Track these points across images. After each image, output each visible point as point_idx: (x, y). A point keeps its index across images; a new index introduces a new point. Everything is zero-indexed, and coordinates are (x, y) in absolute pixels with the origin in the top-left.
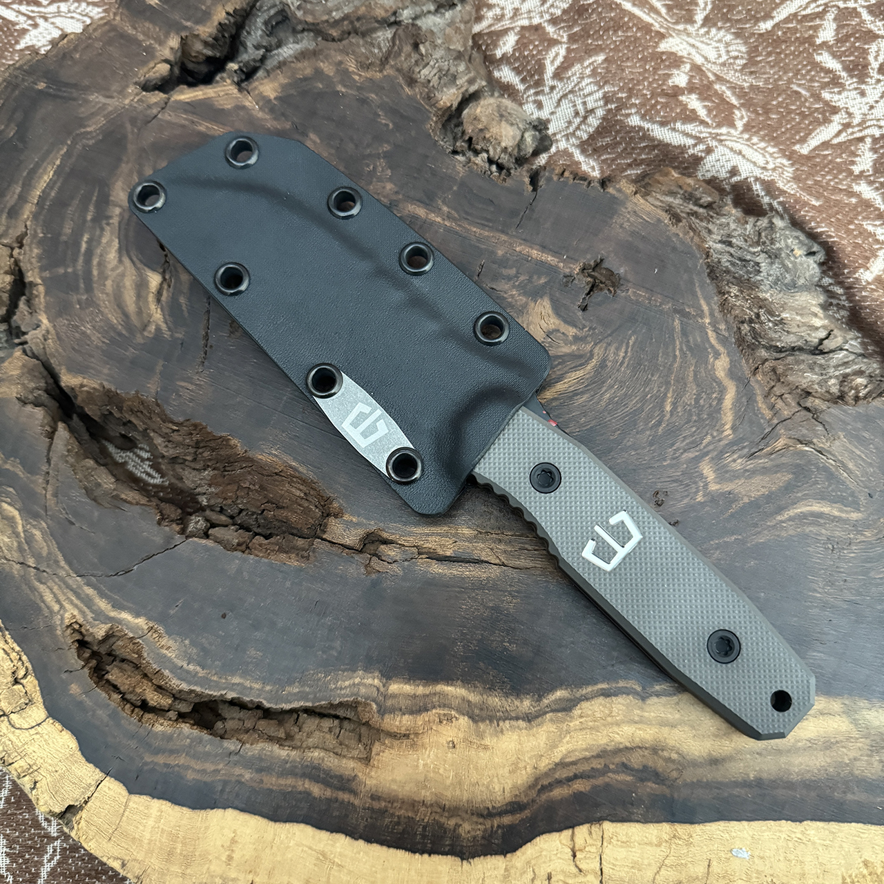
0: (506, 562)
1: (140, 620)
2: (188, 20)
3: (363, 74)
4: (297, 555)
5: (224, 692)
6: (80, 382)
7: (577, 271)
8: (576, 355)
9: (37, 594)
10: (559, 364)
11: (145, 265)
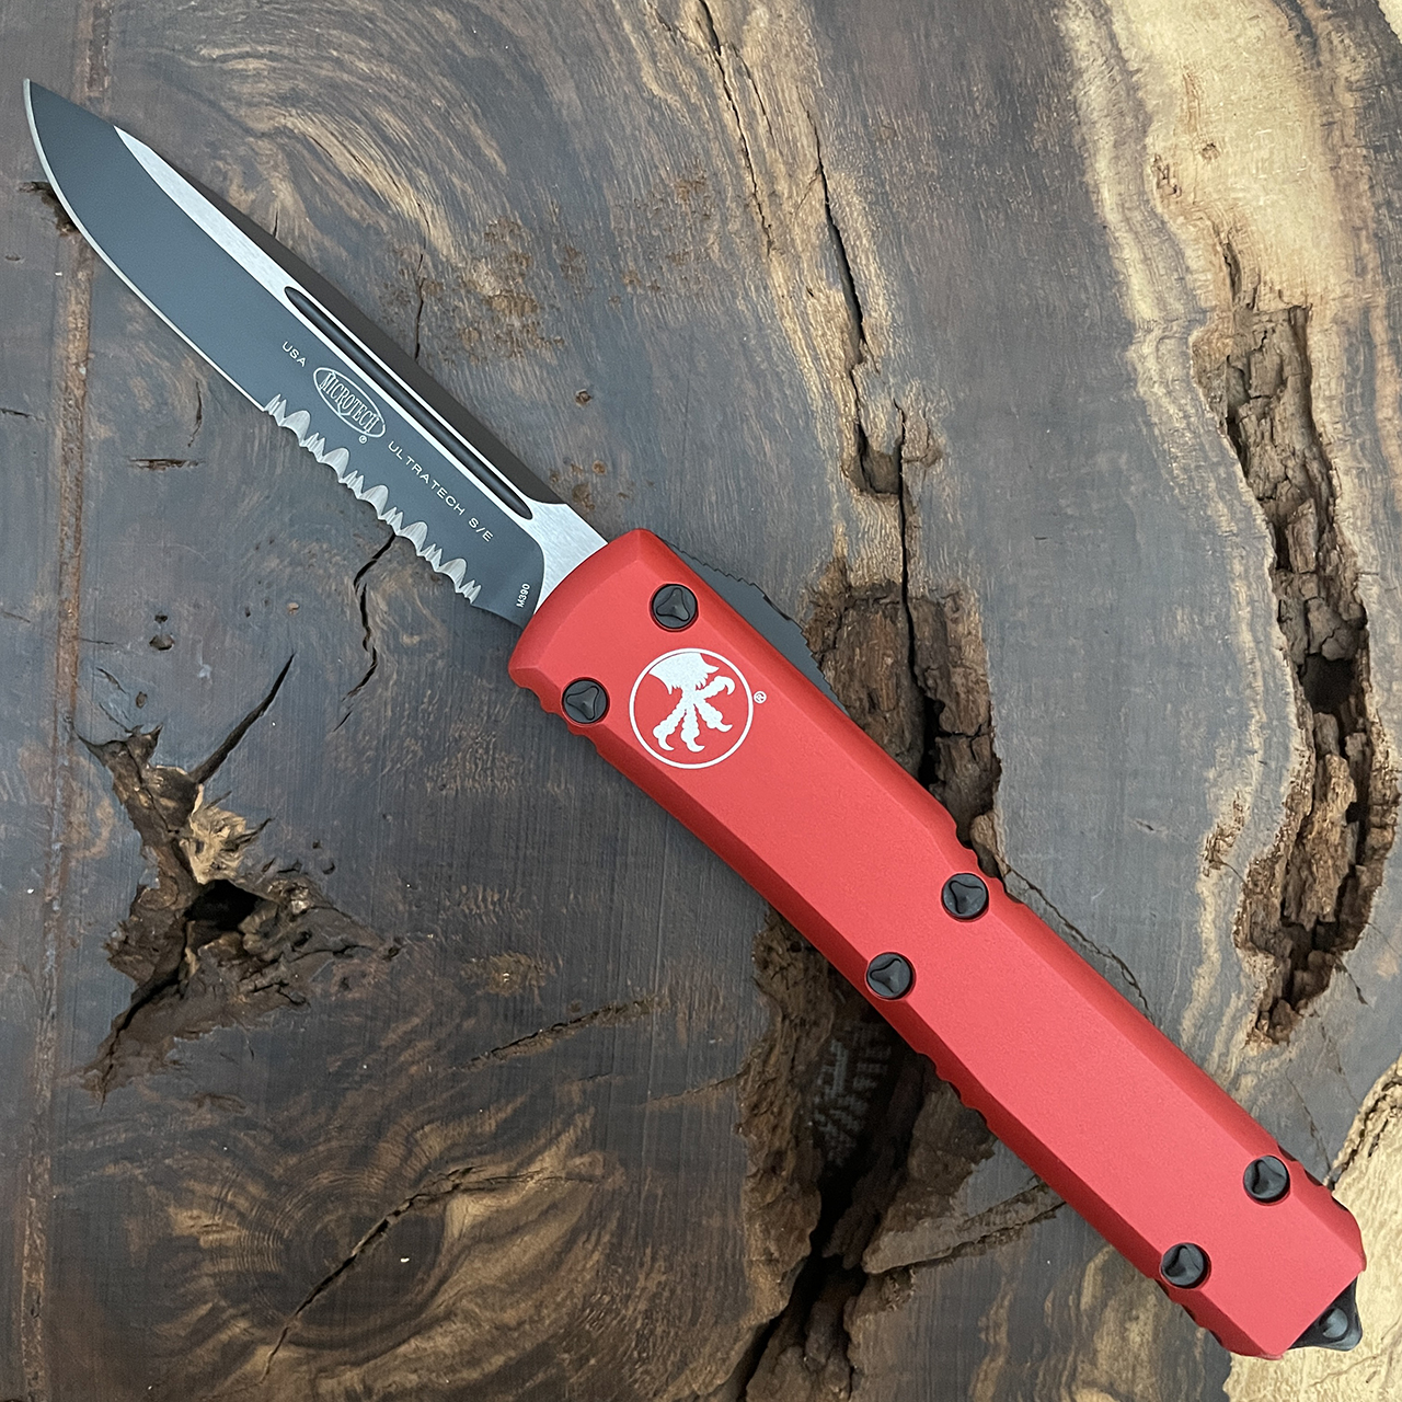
0: (813, 167)
1: (1206, 893)
4: (955, 621)
5: (1279, 654)
6: (764, 1269)
8: (292, 169)
10: (326, 199)
11: (438, 1251)
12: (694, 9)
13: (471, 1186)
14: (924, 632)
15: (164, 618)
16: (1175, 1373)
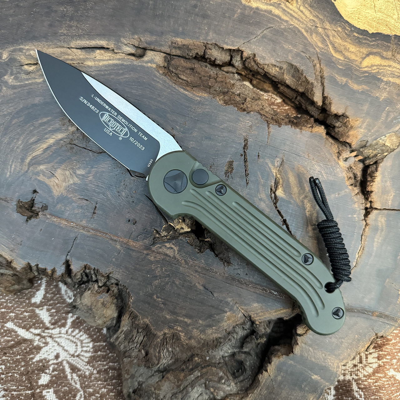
0: (68, 50)
1: (256, 5)
2: (291, 364)
3: (176, 331)
4: (178, 44)
6: (313, 129)
7: (40, 214)
8: (38, 164)
9: (314, 14)
10: (46, 158)
12: (27, 67)
13: (275, 189)
14: (178, 52)
15: (129, 221)
16: (364, 43)
